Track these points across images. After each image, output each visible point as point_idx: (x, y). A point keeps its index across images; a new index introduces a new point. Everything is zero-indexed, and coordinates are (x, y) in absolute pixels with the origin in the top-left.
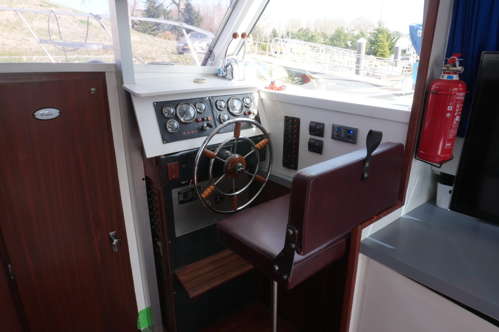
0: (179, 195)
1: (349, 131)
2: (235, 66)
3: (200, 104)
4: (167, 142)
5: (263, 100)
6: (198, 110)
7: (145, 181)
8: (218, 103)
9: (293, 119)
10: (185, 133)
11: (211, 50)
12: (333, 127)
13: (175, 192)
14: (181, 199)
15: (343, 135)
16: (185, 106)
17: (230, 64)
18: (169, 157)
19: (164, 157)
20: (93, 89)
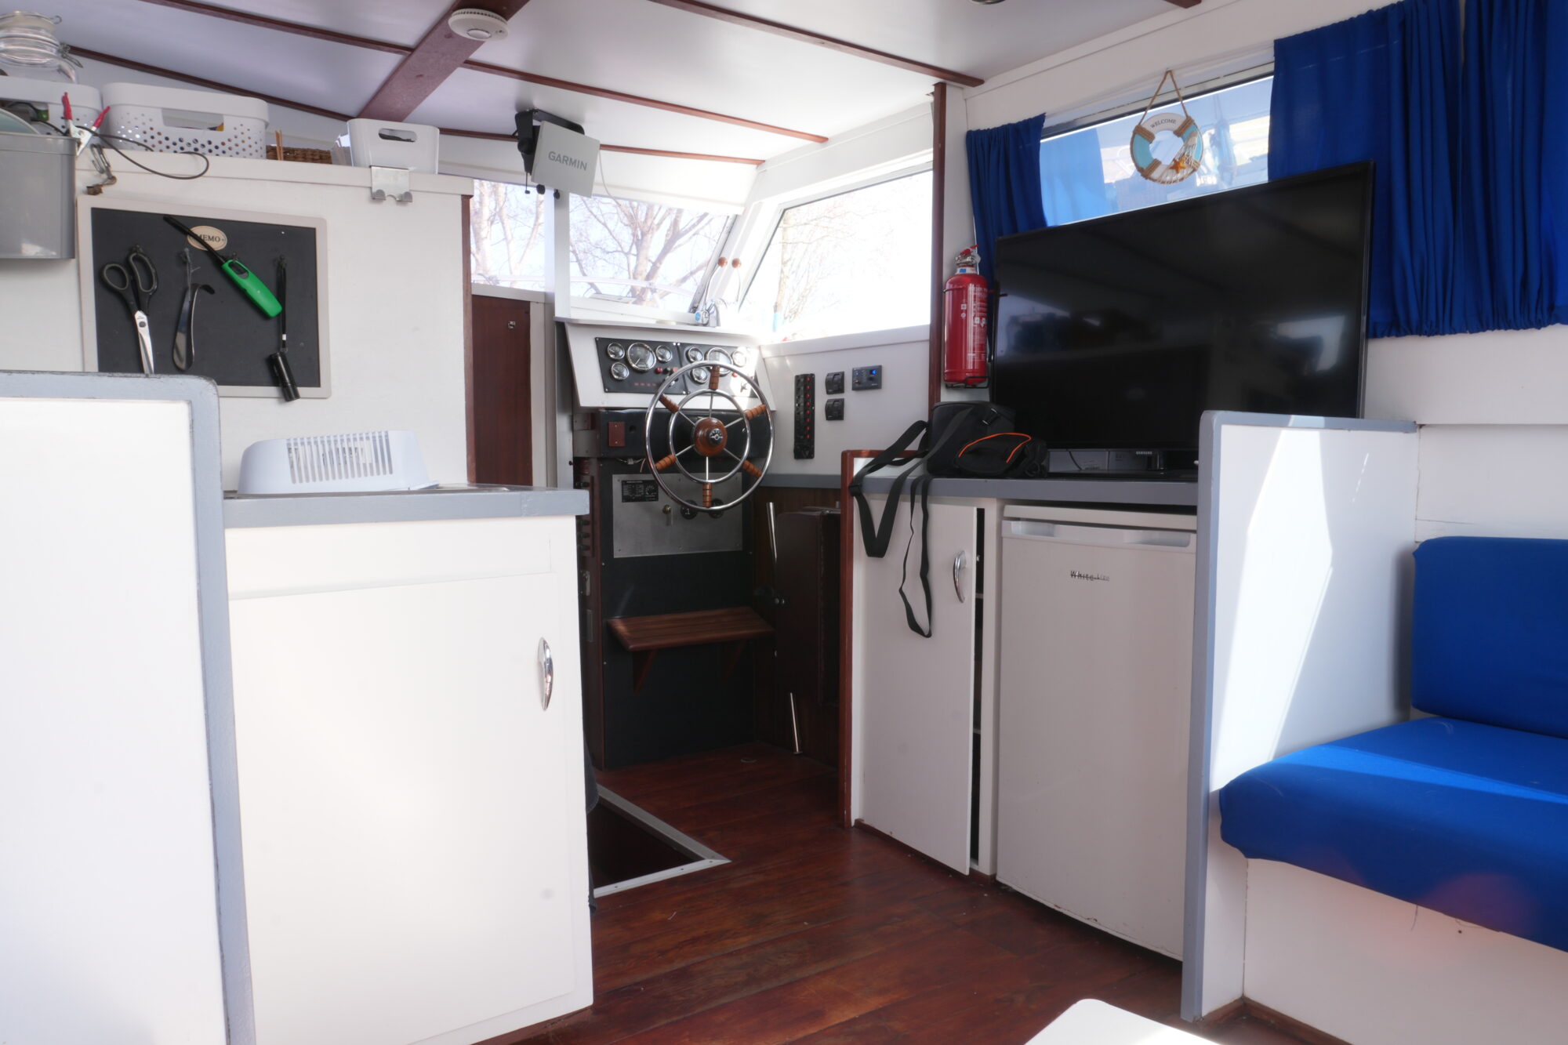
0: (622, 485)
1: (871, 372)
2: (721, 307)
3: (663, 350)
4: (609, 391)
5: (767, 361)
6: (660, 359)
7: (572, 466)
8: (689, 353)
9: (805, 376)
10: (637, 384)
11: (696, 305)
12: (854, 371)
13: (617, 481)
14: (627, 493)
15: (865, 379)
16: (640, 352)
17: (715, 305)
18: (612, 414)
19: (604, 411)
20: (511, 323)
